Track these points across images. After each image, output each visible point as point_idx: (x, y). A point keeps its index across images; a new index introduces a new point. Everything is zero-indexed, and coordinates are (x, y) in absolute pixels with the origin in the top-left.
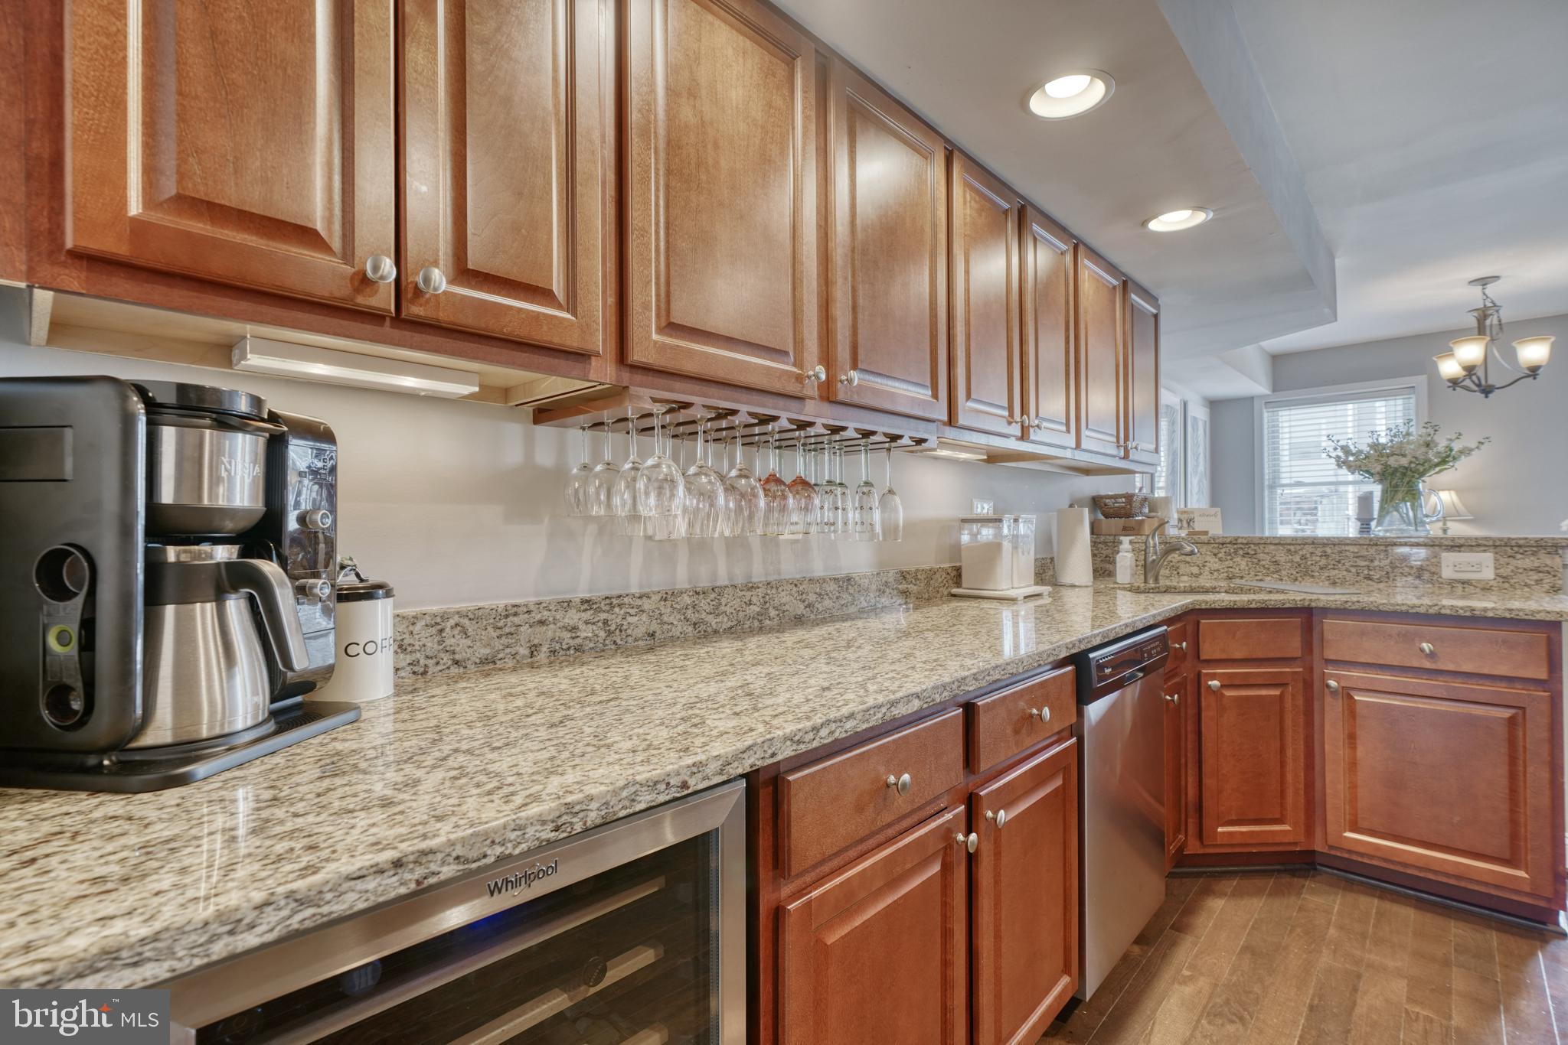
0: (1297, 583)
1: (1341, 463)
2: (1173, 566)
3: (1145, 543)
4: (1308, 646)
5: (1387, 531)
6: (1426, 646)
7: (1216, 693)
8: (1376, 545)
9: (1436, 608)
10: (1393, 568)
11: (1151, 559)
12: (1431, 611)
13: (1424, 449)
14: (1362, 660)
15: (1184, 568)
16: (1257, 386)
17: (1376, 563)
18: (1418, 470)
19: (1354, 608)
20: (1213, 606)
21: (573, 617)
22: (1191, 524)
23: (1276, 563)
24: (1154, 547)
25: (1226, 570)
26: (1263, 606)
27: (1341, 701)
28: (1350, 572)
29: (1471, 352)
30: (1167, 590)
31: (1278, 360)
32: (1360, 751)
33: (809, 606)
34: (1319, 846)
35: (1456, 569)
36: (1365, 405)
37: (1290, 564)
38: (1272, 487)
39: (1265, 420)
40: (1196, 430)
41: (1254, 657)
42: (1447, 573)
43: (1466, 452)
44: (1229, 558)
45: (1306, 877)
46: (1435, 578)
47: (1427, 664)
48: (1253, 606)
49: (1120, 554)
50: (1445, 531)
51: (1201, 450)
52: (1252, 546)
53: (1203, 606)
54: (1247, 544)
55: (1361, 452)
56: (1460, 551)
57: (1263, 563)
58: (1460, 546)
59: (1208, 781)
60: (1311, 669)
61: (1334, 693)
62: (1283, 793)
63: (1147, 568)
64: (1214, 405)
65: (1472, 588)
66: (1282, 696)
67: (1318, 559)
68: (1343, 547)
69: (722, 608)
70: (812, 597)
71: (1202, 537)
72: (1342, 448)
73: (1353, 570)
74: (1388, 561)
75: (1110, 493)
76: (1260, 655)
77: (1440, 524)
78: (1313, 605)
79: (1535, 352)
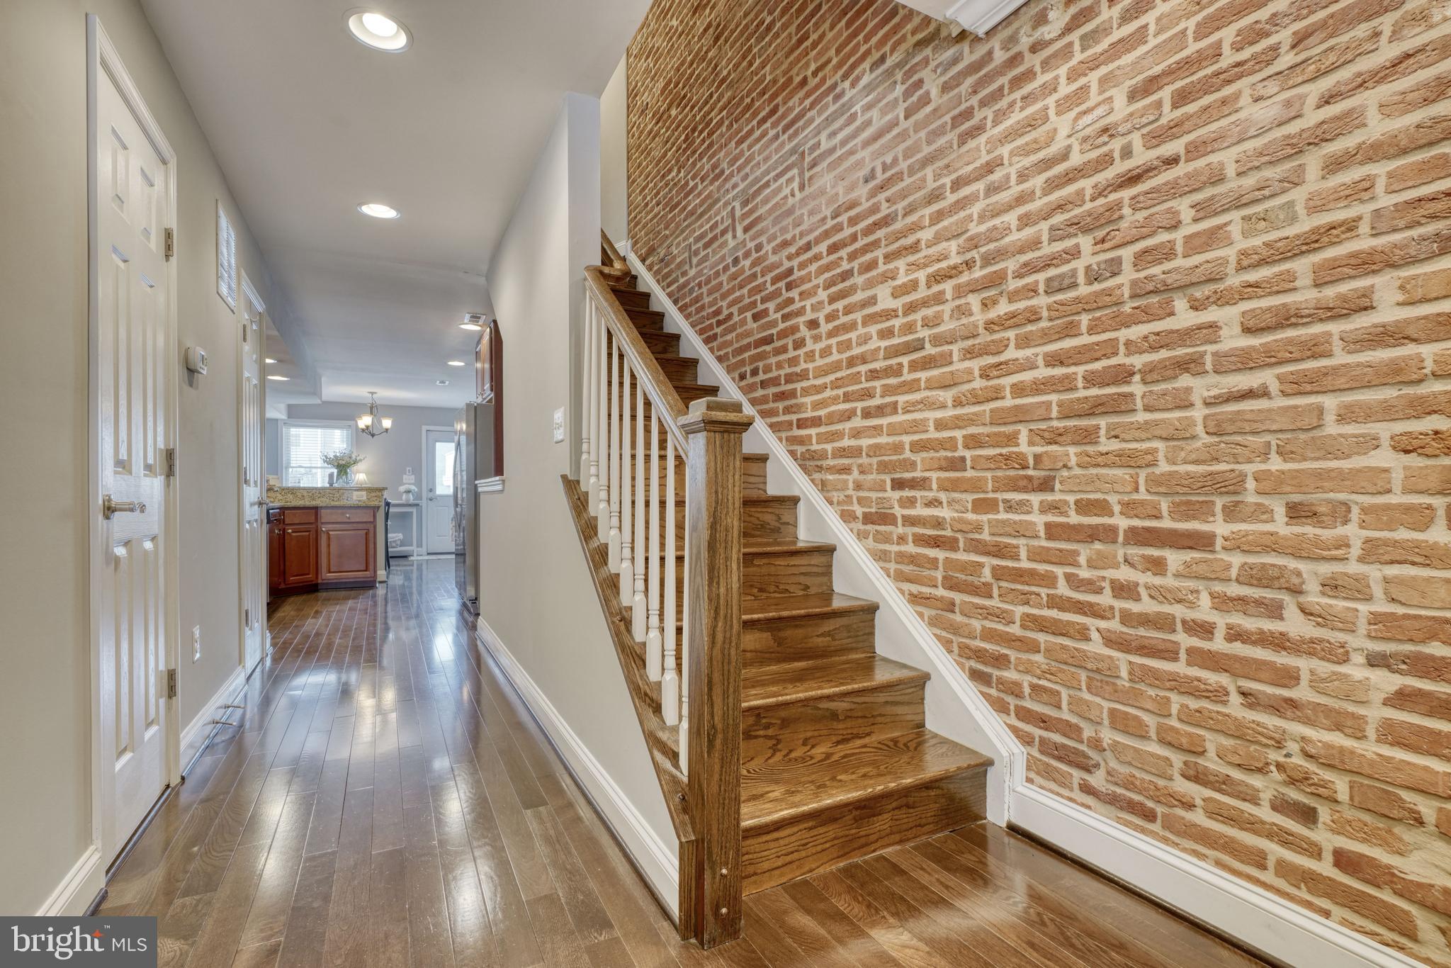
1: (325, 461)
4: (317, 518)
5: (338, 485)
6: (348, 515)
8: (335, 490)
10: (340, 497)
12: (351, 506)
14: (332, 521)
16: (280, 415)
17: (335, 496)
18: (347, 465)
19: (329, 506)
20: (289, 506)
23: (303, 496)
26: (304, 506)
27: (326, 535)
28: (327, 499)
29: (365, 421)
31: (291, 407)
32: (331, 549)
34: (320, 581)
35: (356, 495)
36: (328, 431)
37: (308, 496)
38: (287, 467)
39: (284, 432)
41: (301, 522)
42: (355, 498)
43: (361, 460)
44: (286, 495)
46: (352, 499)
47: (347, 521)
48: (299, 506)
52: (295, 490)
55: (331, 458)
57: (298, 496)
58: (359, 490)
59: (287, 563)
60: (317, 526)
61: (324, 533)
62: (309, 565)
66: (309, 535)
67: (316, 493)
68: (326, 491)
72: (325, 456)
73: (329, 498)
76: (303, 521)
78: (316, 506)
79: (387, 423)
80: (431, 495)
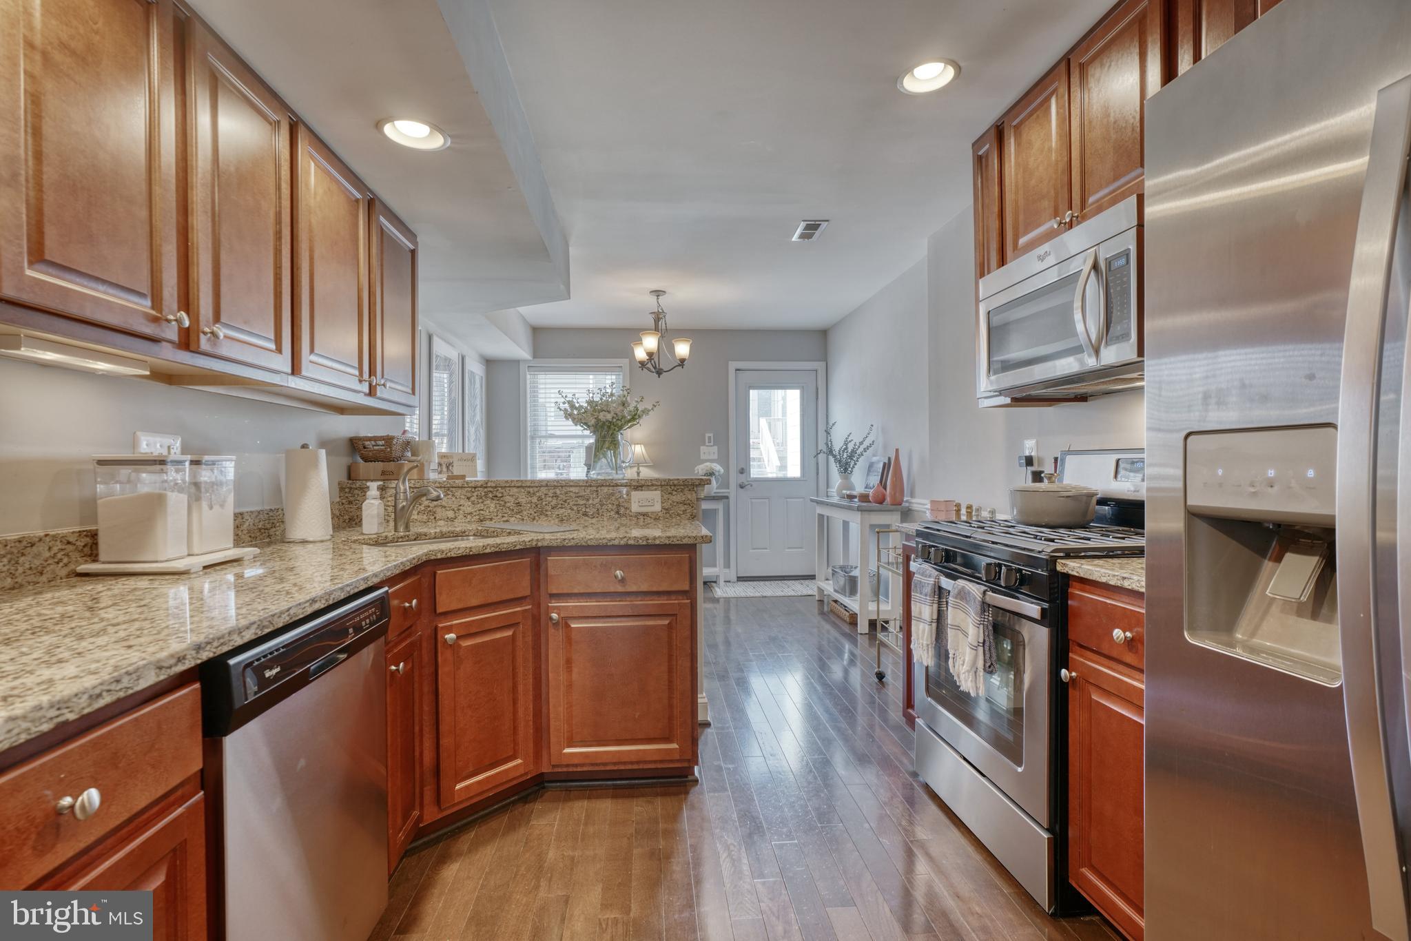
0: (535, 522)
1: (568, 415)
2: (430, 511)
3: (396, 488)
4: (536, 583)
5: (598, 474)
6: (619, 573)
7: (454, 646)
8: (591, 486)
9: (625, 540)
10: (602, 505)
11: (401, 506)
12: (622, 543)
13: (621, 408)
14: (576, 591)
15: (440, 513)
16: (519, 350)
17: (591, 502)
18: (618, 424)
19: (569, 544)
20: (449, 555)
22: (451, 468)
23: (518, 504)
24: (405, 492)
25: (478, 512)
26: (497, 550)
27: (561, 631)
28: (573, 510)
29: (650, 342)
30: (418, 537)
31: (538, 333)
32: (575, 676)
34: (545, 769)
35: (640, 504)
37: (529, 505)
38: (533, 438)
39: (528, 382)
40: (472, 382)
41: (490, 601)
42: (635, 508)
43: (646, 412)
44: (480, 501)
45: (535, 800)
46: (628, 511)
47: (620, 589)
48: (488, 551)
49: (367, 501)
50: (638, 474)
51: (478, 402)
52: (500, 489)
53: (439, 556)
54: (496, 487)
55: (581, 407)
56: (642, 490)
57: (508, 505)
58: (642, 486)
59: (446, 741)
60: (539, 605)
61: (556, 624)
62: (515, 728)
63: (398, 516)
64: (490, 363)
65: (649, 518)
66: (514, 637)
67: (550, 499)
68: (568, 489)
71: (457, 481)
72: (569, 402)
73: (575, 508)
74: (599, 499)
75: (370, 435)
76: (495, 599)
77: (636, 469)
78: (540, 544)
79: (683, 349)
80: (742, 479)
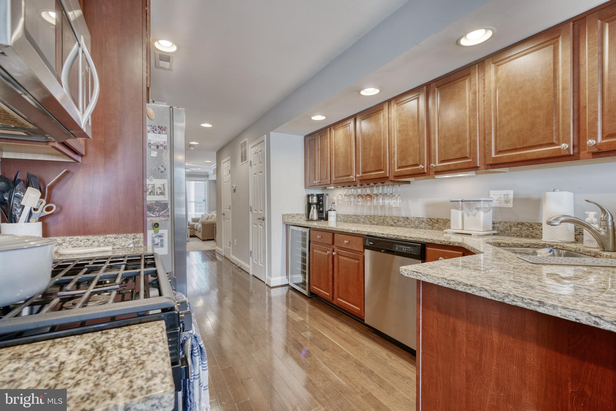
21: (354, 217)
33: (395, 223)
69: (375, 220)
70: (396, 221)
